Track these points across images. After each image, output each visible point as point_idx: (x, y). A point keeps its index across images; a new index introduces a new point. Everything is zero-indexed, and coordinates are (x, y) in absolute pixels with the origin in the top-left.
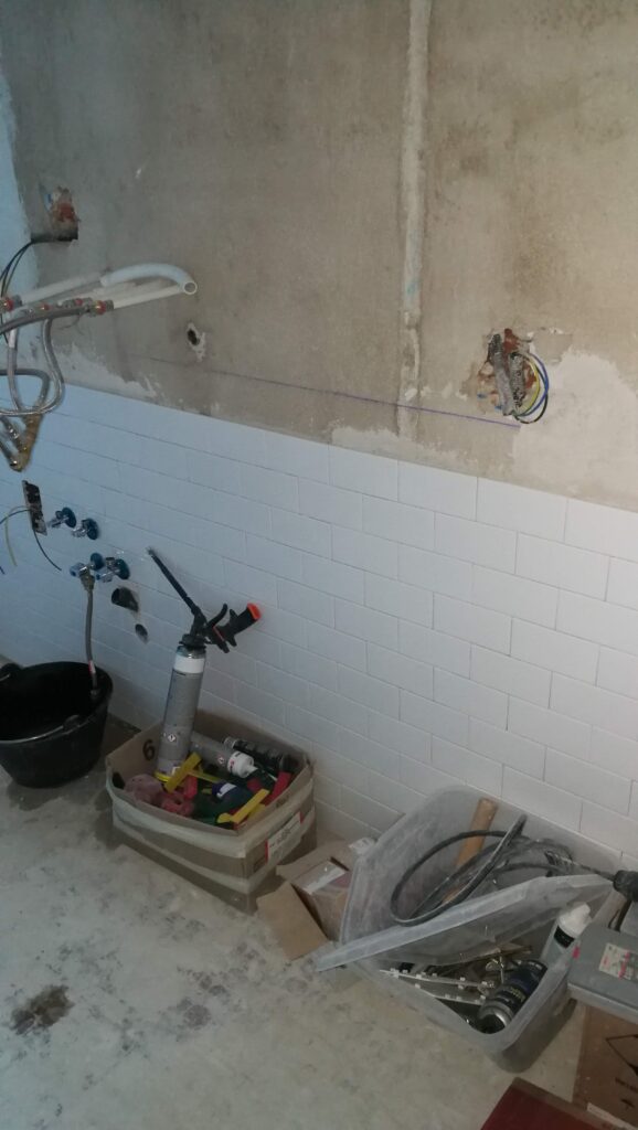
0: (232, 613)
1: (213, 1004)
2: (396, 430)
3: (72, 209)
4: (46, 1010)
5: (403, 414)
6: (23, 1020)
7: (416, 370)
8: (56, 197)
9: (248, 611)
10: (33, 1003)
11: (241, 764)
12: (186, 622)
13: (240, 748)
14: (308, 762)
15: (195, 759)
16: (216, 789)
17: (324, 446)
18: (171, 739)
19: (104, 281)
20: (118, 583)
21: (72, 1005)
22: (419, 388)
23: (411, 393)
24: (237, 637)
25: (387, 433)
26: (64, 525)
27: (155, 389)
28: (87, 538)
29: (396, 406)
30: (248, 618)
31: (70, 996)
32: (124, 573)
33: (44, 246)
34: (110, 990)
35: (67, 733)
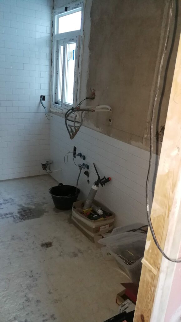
0: (106, 178)
1: (79, 254)
2: (142, 143)
3: (95, 94)
4: (48, 245)
5: (144, 140)
6: (43, 245)
7: (147, 131)
8: (93, 91)
9: (108, 179)
10: (46, 243)
11: (100, 212)
12: (96, 179)
13: (101, 209)
14: (114, 215)
15: (91, 209)
16: (94, 215)
17: (129, 145)
18: (87, 202)
19: (97, 107)
20: (86, 170)
21: (53, 246)
22: (147, 135)
23: (146, 136)
24: (105, 184)
25: (140, 143)
26: (79, 156)
27: (102, 130)
28: (83, 159)
29: (143, 138)
30: (108, 180)
31: (53, 244)
32: (88, 168)
33: (88, 100)
34: (60, 246)
35: (68, 198)
